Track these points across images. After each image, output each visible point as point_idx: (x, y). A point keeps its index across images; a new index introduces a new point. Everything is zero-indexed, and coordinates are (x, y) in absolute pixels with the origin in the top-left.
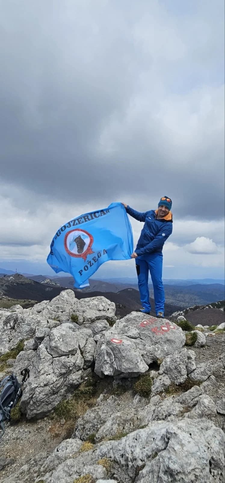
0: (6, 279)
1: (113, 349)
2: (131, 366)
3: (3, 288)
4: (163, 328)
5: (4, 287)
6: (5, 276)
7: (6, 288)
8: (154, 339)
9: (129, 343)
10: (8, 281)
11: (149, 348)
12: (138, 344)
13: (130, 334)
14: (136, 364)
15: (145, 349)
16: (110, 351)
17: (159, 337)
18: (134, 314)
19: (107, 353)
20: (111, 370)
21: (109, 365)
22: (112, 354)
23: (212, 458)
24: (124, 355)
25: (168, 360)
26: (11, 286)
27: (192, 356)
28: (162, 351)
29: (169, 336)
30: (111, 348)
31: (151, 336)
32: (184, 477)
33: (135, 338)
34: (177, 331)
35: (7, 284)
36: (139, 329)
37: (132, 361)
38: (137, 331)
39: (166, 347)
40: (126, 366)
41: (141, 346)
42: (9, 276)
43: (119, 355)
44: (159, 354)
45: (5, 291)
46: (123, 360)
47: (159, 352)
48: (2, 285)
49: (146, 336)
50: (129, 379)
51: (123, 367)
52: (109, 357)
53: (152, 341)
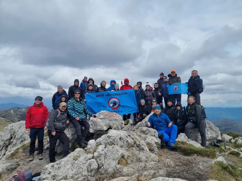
0: (20, 111)
1: (93, 123)
2: (101, 128)
3: (17, 116)
4: (114, 116)
5: (19, 116)
6: (18, 108)
7: (20, 117)
8: (110, 119)
9: (100, 120)
10: (21, 112)
11: (108, 122)
12: (104, 121)
13: (100, 117)
14: (103, 127)
15: (106, 123)
16: (92, 123)
17: (112, 118)
18: (102, 111)
19: (91, 124)
20: (93, 130)
21: (92, 129)
22: (93, 124)
23: (121, 137)
24: (98, 124)
25: (115, 125)
26: (23, 115)
27: (123, 123)
28: (113, 123)
29: (115, 118)
30: (93, 122)
31: (109, 118)
32: (112, 137)
33: (103, 119)
34: (119, 117)
35: (21, 113)
36: (104, 116)
37: (101, 126)
38: (103, 116)
39: (114, 122)
40: (99, 128)
41: (105, 122)
42: (22, 109)
43: (96, 124)
44: (111, 124)
45: (19, 118)
46: (98, 126)
47: (112, 123)
48: (17, 115)
49: (107, 118)
50: (100, 135)
51: (97, 128)
52: (92, 126)
53: (109, 120)
